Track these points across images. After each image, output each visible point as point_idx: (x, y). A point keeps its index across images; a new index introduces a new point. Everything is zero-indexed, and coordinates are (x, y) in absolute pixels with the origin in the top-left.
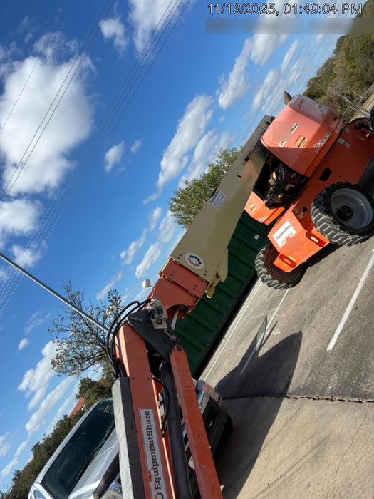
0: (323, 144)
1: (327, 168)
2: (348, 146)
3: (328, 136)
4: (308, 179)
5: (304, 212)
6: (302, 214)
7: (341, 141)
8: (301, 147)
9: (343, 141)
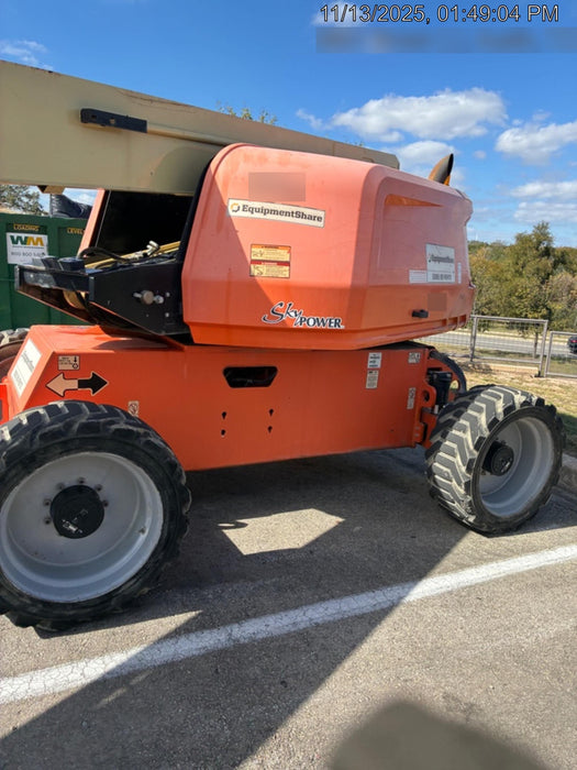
0: (297, 324)
1: (273, 371)
2: (372, 382)
3: (330, 323)
4: (187, 339)
5: (82, 384)
6: (74, 384)
7: (375, 360)
8: (256, 270)
9: (378, 363)
